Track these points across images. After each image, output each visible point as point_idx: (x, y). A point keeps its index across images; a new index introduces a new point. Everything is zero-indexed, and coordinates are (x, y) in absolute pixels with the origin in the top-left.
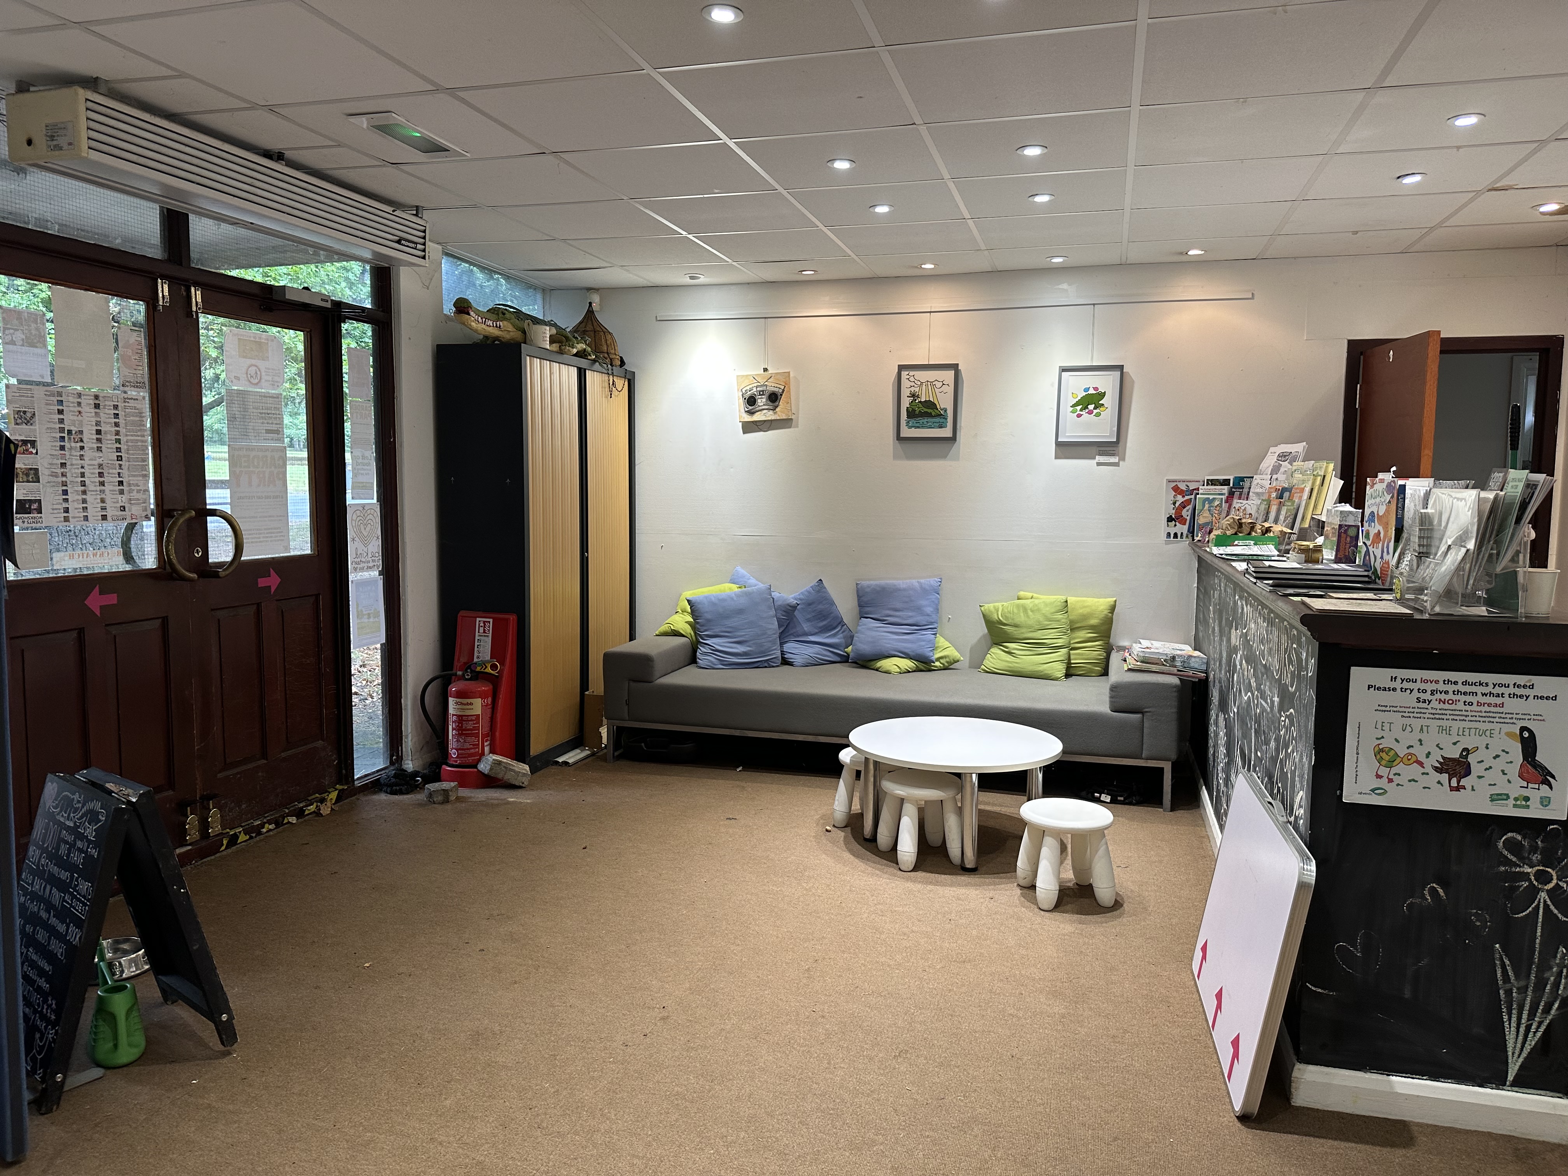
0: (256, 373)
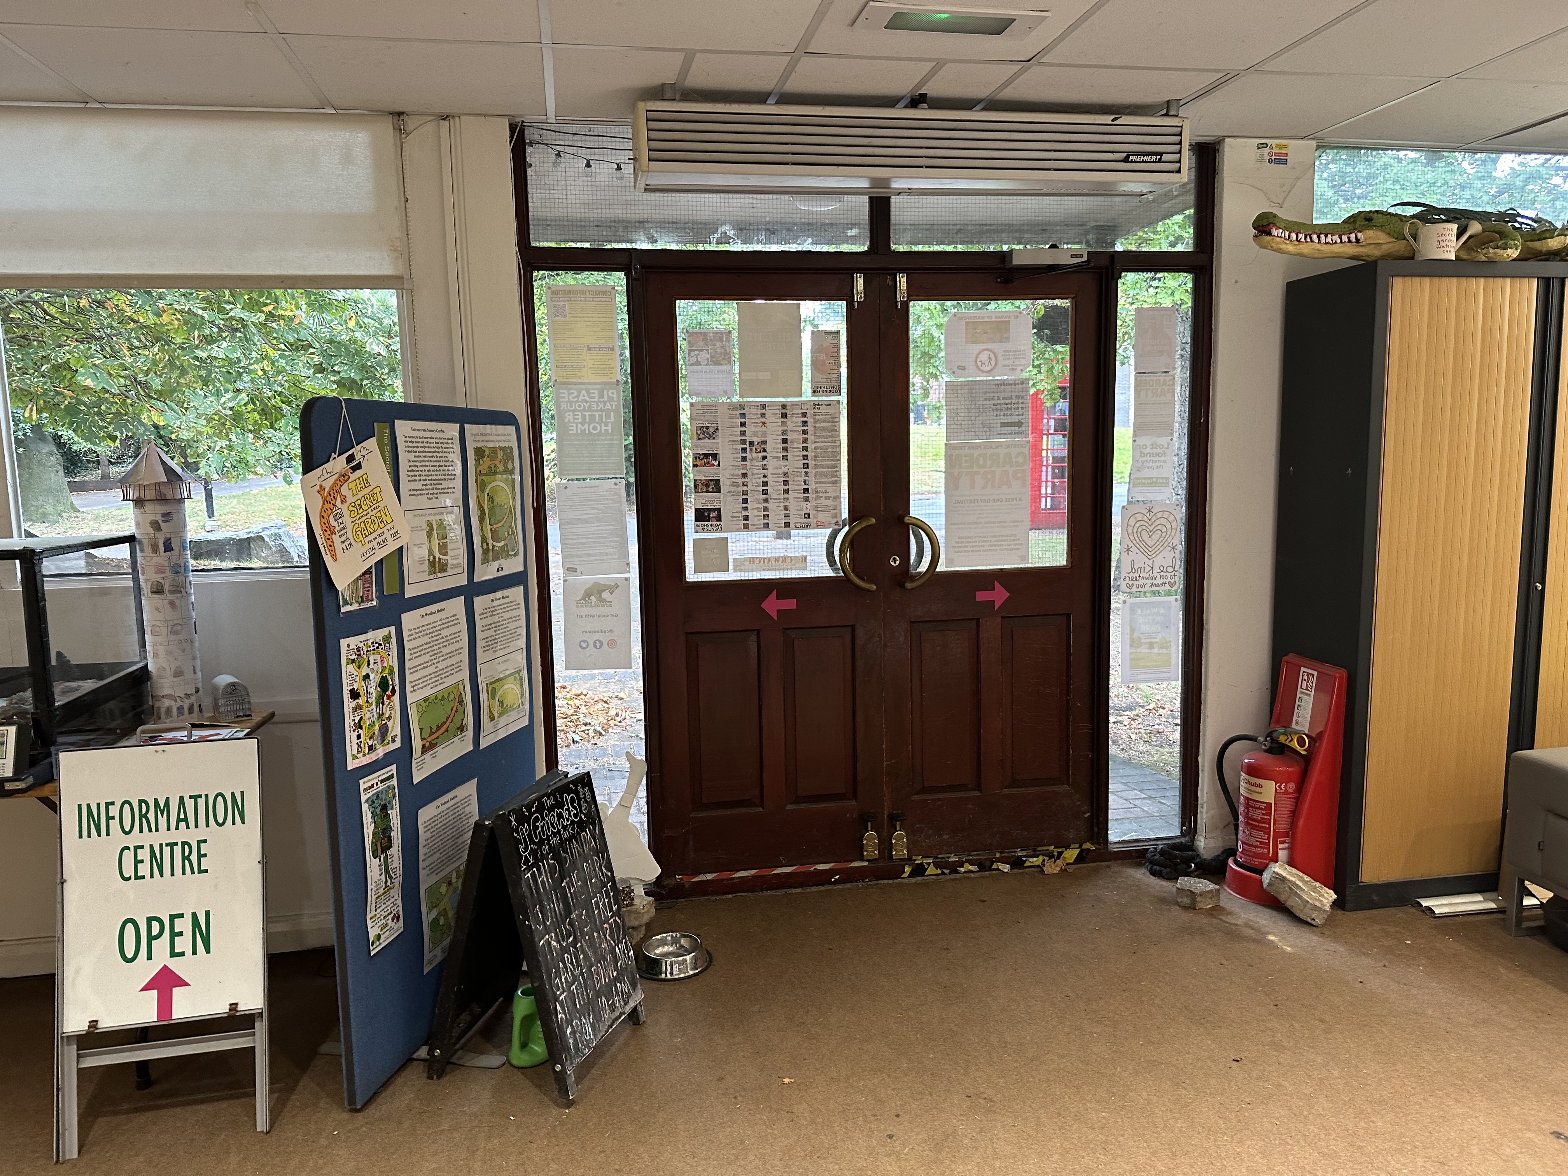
0: (990, 358)
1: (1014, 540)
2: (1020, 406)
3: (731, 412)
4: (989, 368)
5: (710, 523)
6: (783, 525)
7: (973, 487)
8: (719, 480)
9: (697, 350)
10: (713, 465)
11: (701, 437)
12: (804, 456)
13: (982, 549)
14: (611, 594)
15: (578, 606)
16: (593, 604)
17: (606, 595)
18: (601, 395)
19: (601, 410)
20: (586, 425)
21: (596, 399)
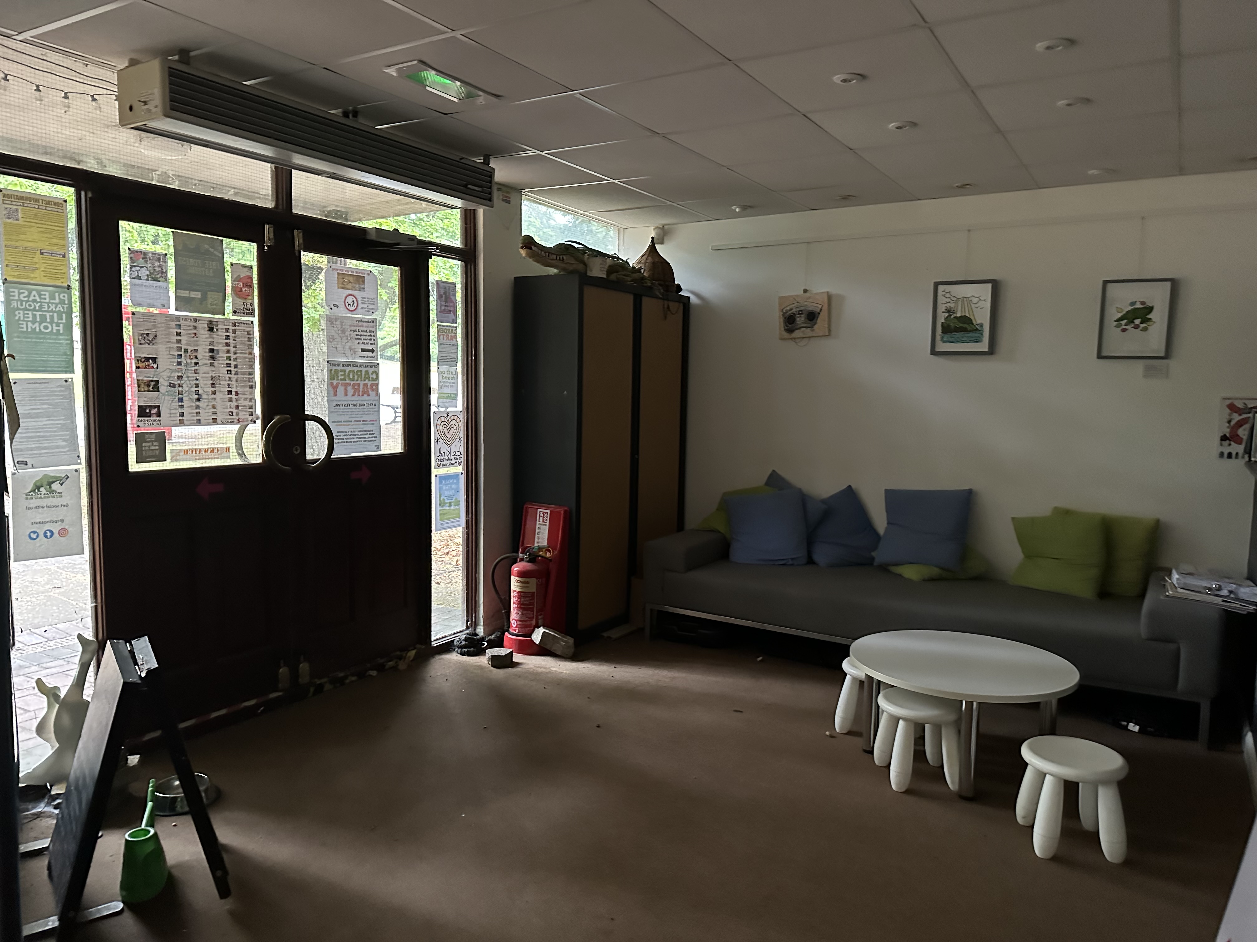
1: (372, 434)
2: (373, 338)
3: (168, 323)
4: (353, 308)
5: (151, 418)
6: (211, 421)
7: (346, 395)
8: (158, 381)
9: (138, 266)
10: (153, 367)
11: (141, 342)
12: (227, 364)
13: (353, 440)
14: (61, 485)
15: (27, 499)
16: (43, 496)
17: (55, 486)
18: (52, 297)
19: (52, 311)
20: (37, 324)
21: (47, 300)
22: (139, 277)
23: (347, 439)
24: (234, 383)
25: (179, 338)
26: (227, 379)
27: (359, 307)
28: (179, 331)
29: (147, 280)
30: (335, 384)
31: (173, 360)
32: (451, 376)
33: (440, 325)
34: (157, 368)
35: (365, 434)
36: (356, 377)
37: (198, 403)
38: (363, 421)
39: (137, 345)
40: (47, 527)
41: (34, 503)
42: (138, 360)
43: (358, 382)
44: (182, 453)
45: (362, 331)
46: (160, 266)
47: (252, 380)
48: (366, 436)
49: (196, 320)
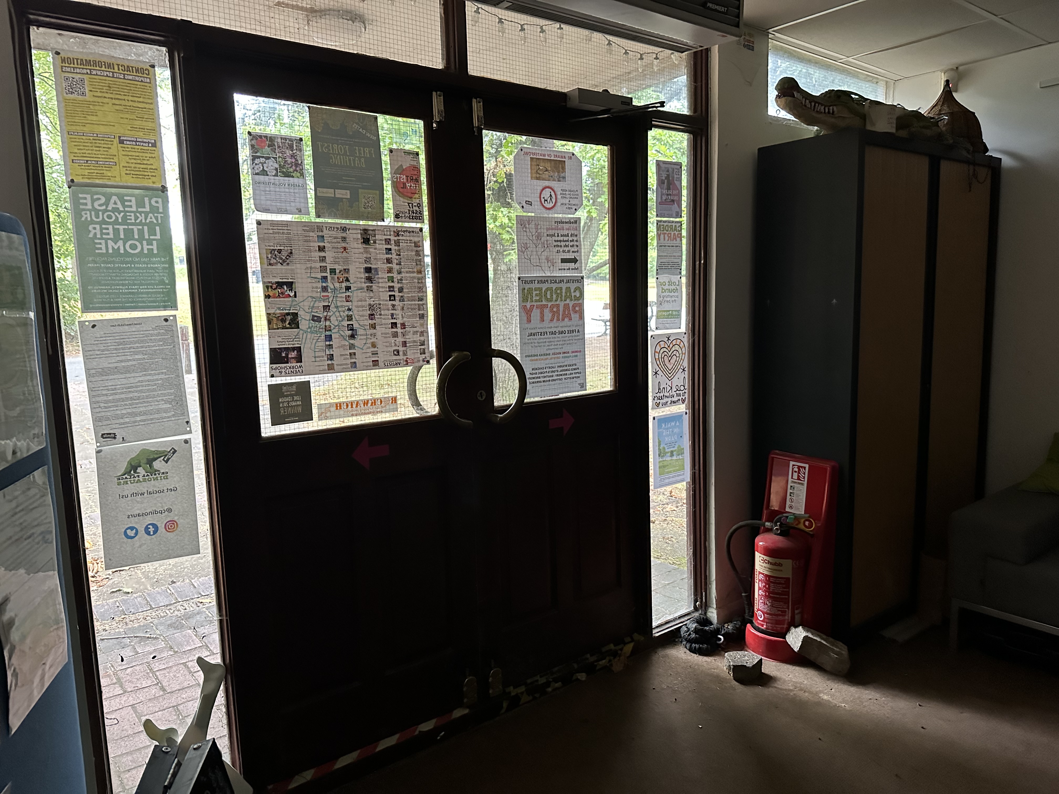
1: (575, 369)
2: (575, 243)
3: (307, 234)
4: (551, 205)
5: (289, 365)
6: (371, 364)
7: (542, 320)
8: (297, 314)
9: (263, 157)
10: (289, 296)
11: (272, 262)
12: (390, 287)
13: (551, 379)
14: (167, 462)
15: (119, 484)
16: (141, 479)
17: (158, 464)
18: (140, 204)
19: (141, 224)
20: (120, 243)
21: (134, 209)
22: (264, 173)
23: (545, 377)
24: (398, 312)
25: (322, 254)
26: (391, 307)
27: (558, 204)
28: (322, 244)
29: (276, 175)
30: (528, 307)
31: (315, 285)
32: (673, 287)
33: (661, 221)
34: (295, 296)
35: (566, 370)
36: (554, 296)
37: (352, 342)
38: (564, 353)
39: (266, 266)
40: (149, 520)
41: (130, 488)
42: (267, 287)
43: (557, 303)
44: (333, 409)
45: (562, 236)
46: (293, 156)
47: (423, 307)
48: (568, 372)
49: (344, 229)
